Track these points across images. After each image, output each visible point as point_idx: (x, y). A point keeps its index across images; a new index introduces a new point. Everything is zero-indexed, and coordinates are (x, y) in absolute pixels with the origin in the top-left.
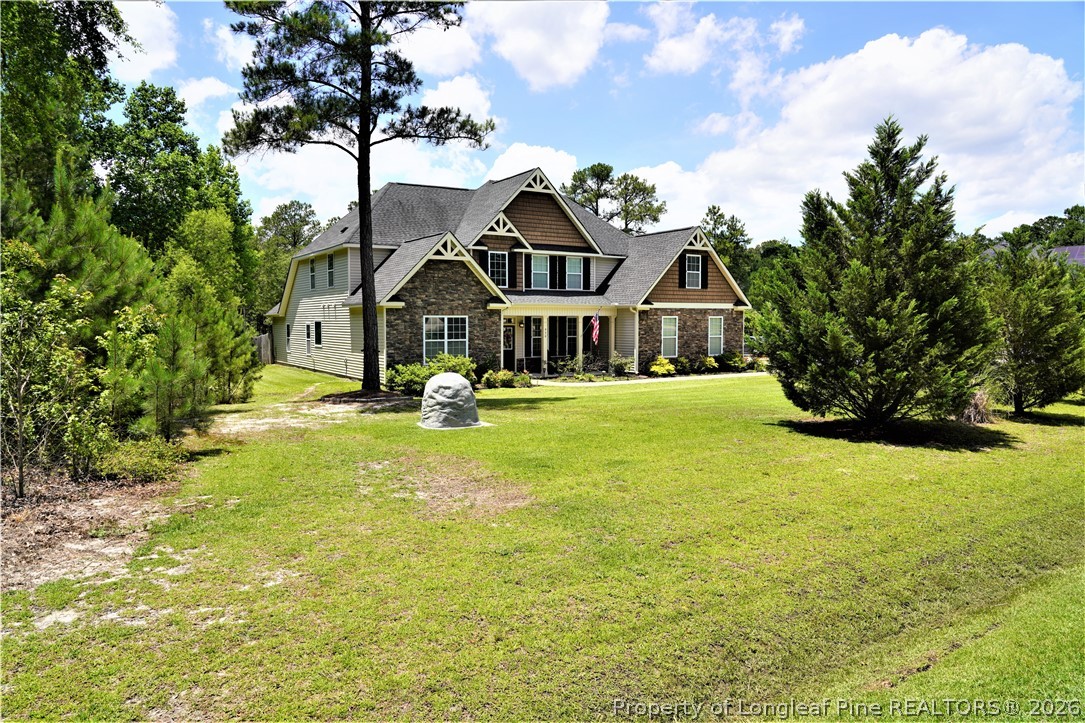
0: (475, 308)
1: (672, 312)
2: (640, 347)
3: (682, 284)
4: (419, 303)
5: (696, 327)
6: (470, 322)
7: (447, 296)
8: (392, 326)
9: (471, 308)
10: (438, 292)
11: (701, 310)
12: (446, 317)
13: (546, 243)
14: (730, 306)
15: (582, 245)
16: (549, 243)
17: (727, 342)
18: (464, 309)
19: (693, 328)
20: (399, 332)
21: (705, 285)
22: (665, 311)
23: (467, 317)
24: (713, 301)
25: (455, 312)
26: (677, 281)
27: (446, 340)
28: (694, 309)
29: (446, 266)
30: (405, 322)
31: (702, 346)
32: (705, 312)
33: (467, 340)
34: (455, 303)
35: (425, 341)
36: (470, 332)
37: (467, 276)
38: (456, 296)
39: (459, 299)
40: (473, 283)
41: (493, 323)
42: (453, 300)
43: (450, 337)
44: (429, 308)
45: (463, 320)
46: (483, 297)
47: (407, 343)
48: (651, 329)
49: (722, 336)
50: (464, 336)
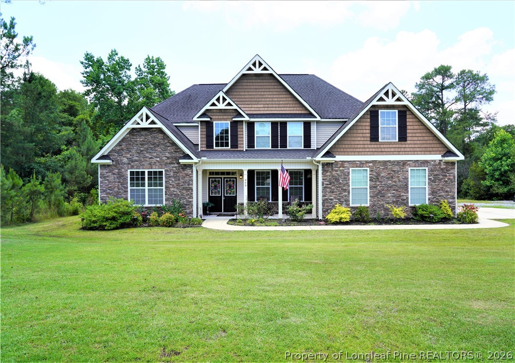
0: (170, 164)
1: (362, 164)
2: (323, 196)
3: (374, 137)
4: (125, 160)
5: (392, 177)
6: (166, 174)
7: (147, 155)
8: (104, 177)
9: (167, 163)
10: (140, 152)
11: (398, 162)
12: (146, 171)
13: (268, 112)
14: (438, 157)
15: (303, 112)
16: (271, 112)
17: (433, 192)
18: (161, 164)
19: (388, 178)
20: (110, 182)
21: (403, 137)
22: (353, 163)
23: (164, 170)
24: (414, 152)
25: (154, 167)
26: (369, 135)
27: (146, 188)
28: (389, 161)
29: (146, 132)
30: (114, 174)
31: (400, 196)
32: (404, 163)
33: (164, 188)
34: (154, 160)
35: (129, 188)
36: (166, 182)
37: (164, 139)
38: (155, 154)
39: (157, 157)
40: (168, 144)
41: (187, 175)
42: (152, 158)
43: (150, 185)
44: (132, 164)
45: (161, 173)
46: (178, 155)
47: (116, 189)
48: (337, 180)
49: (427, 187)
50: (161, 185)
